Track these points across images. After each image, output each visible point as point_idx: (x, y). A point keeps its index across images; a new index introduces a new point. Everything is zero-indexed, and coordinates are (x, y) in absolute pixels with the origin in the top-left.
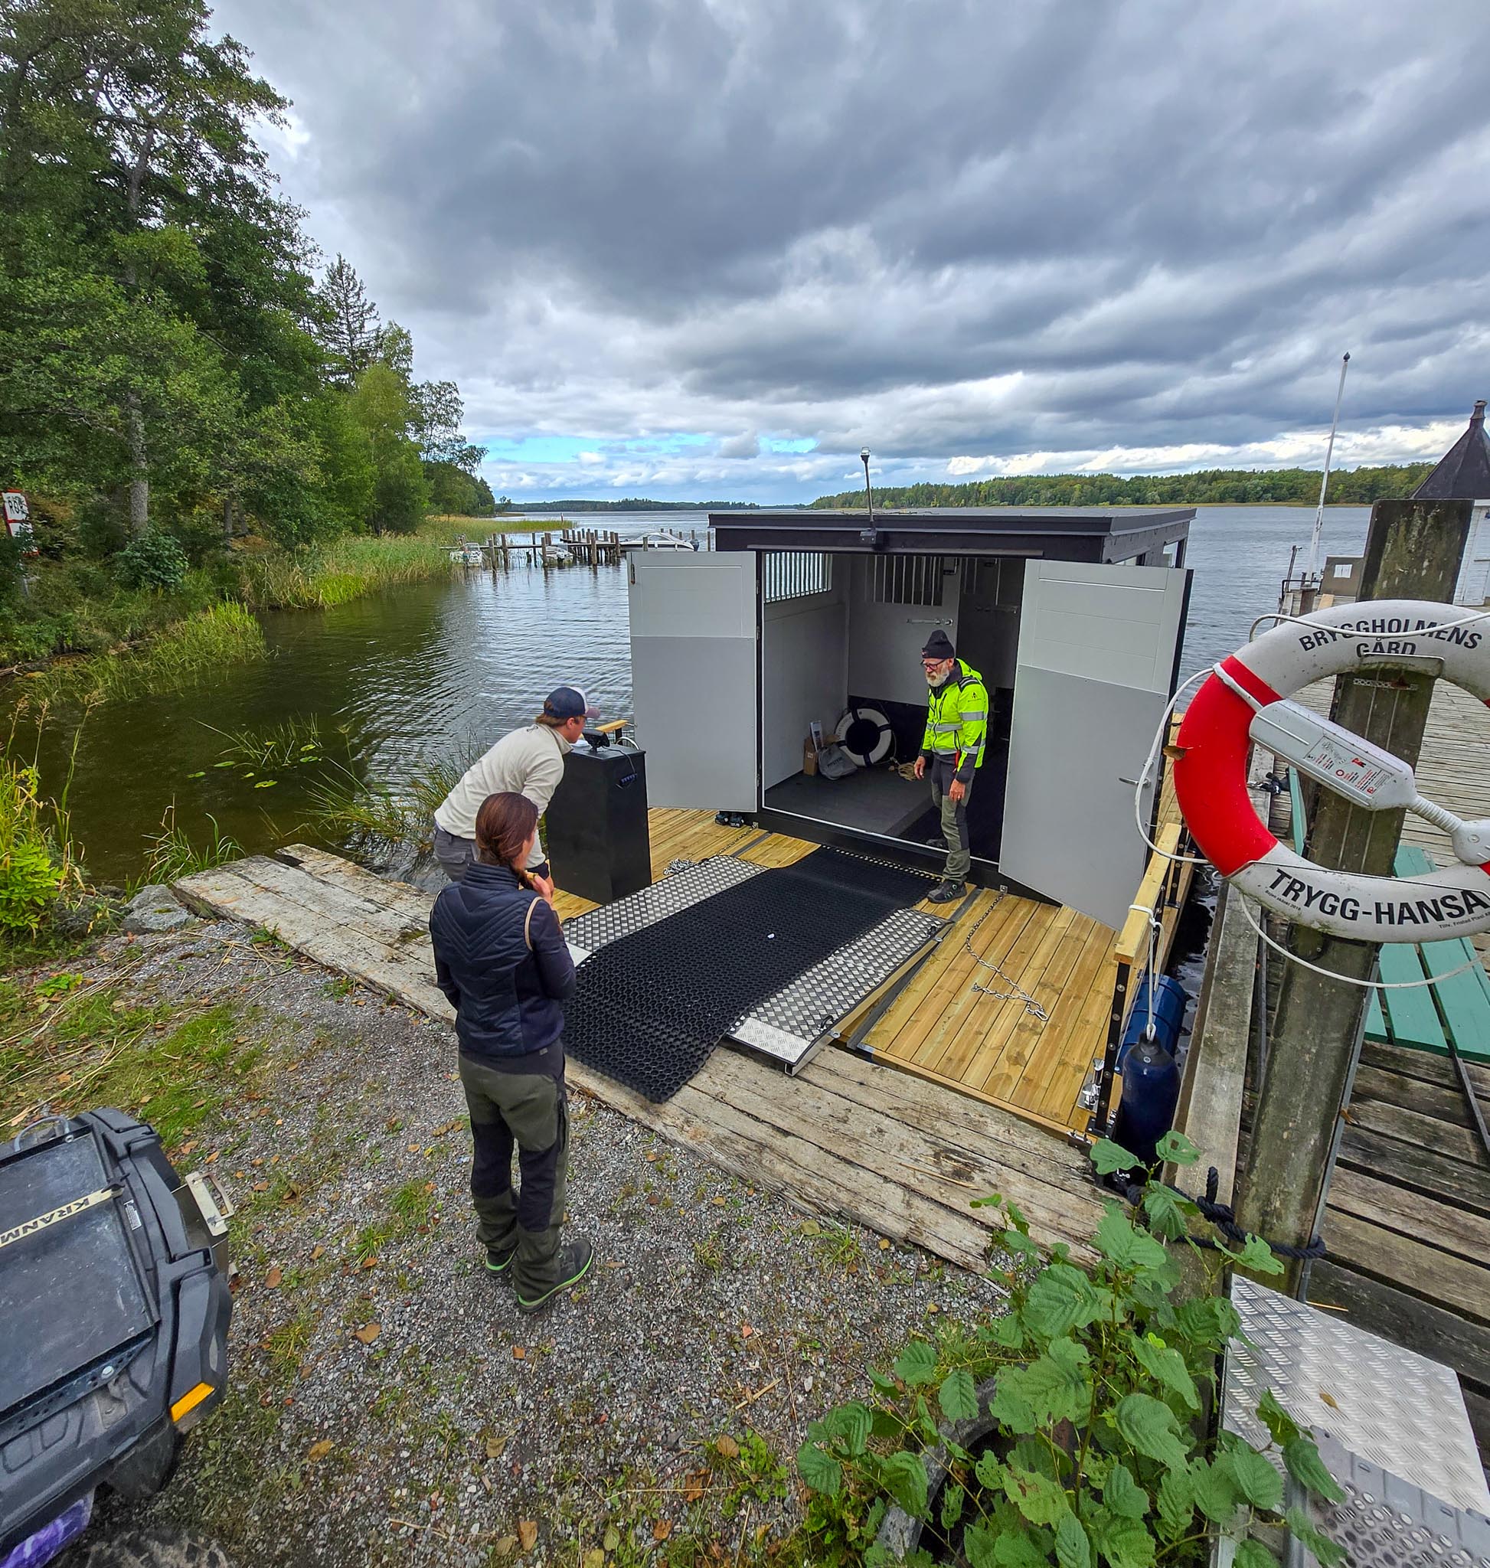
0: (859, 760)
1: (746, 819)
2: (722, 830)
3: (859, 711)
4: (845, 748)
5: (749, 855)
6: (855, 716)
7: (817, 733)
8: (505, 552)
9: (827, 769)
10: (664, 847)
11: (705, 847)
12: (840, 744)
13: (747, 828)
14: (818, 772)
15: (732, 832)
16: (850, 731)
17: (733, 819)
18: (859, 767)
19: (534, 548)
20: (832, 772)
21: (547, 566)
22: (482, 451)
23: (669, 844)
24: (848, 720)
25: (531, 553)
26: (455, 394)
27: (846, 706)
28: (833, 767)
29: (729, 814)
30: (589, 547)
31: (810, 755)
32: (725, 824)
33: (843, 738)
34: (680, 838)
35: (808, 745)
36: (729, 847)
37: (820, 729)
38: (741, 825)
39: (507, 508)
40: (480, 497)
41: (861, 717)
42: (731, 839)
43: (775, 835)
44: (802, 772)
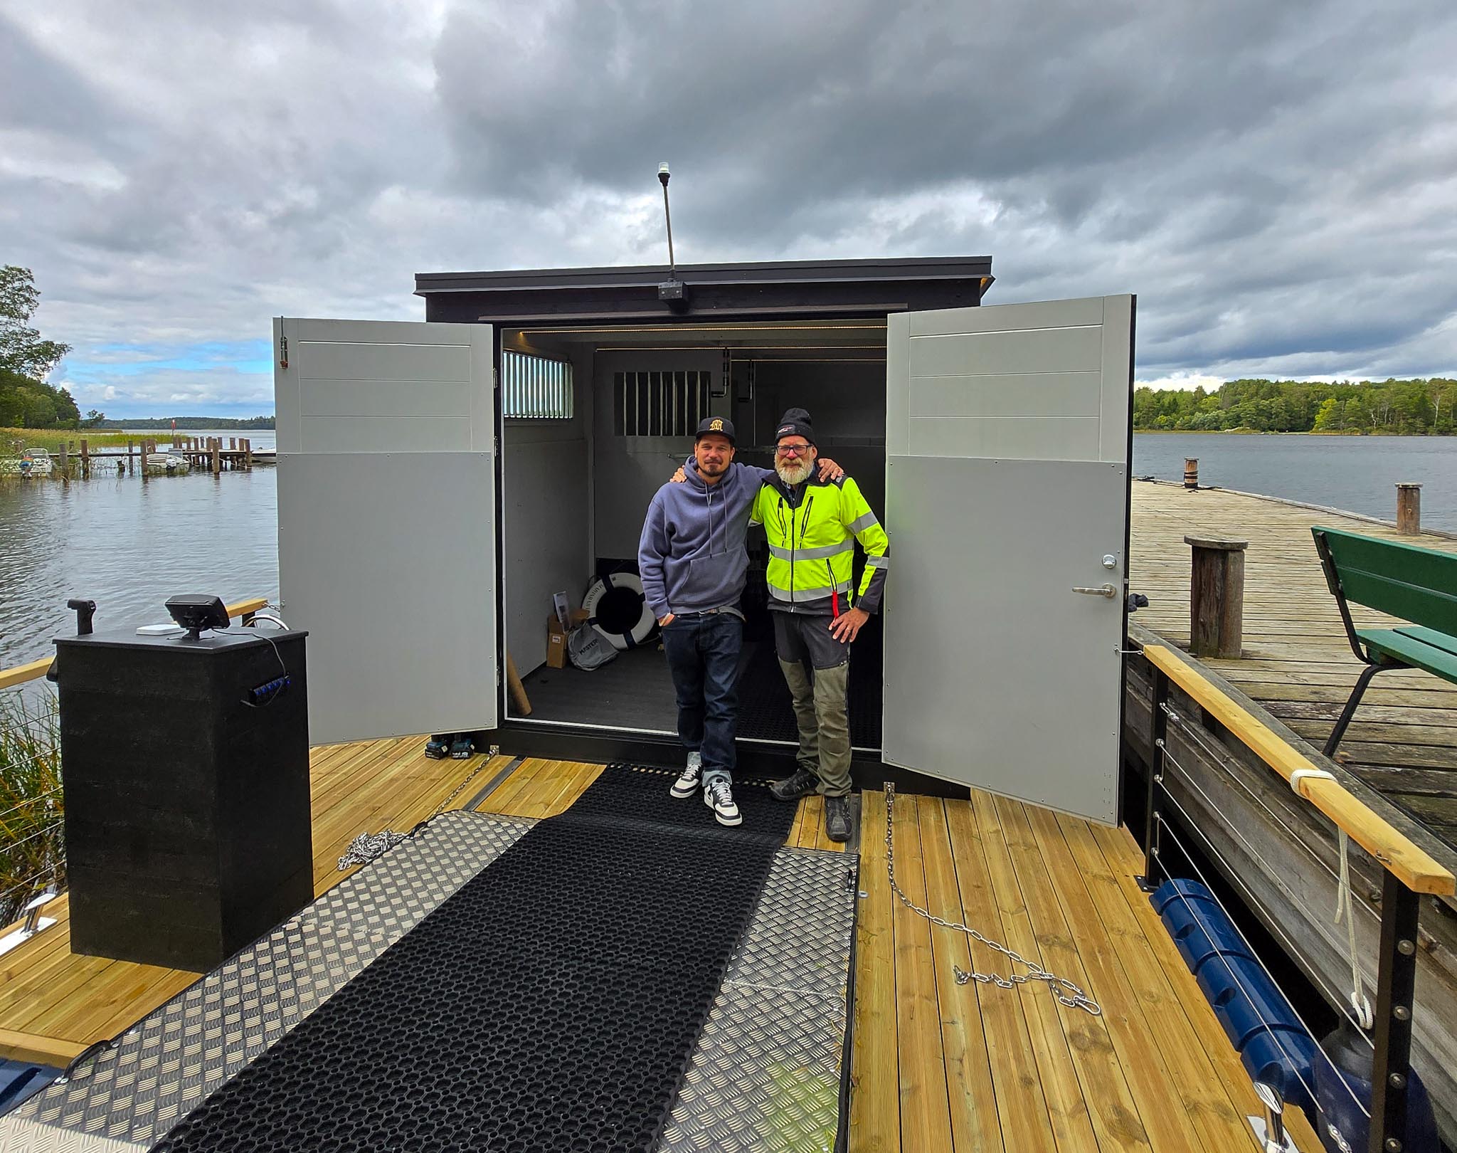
0: (619, 641)
1: (477, 742)
2: (440, 767)
3: (611, 576)
4: (597, 627)
5: (498, 800)
6: (607, 583)
7: (562, 608)
8: (86, 460)
9: (580, 657)
10: (335, 815)
11: (412, 802)
12: (591, 622)
13: (480, 759)
14: (568, 663)
15: (459, 768)
16: (601, 606)
17: (456, 745)
18: (621, 650)
19: (131, 455)
20: (587, 661)
21: (149, 474)
22: (63, 348)
23: (345, 808)
24: (599, 590)
25: (126, 461)
26: (28, 282)
27: (592, 572)
28: (588, 652)
29: (448, 739)
30: (210, 456)
31: (556, 639)
32: (442, 756)
33: (593, 615)
34: (363, 794)
35: (552, 626)
36: (456, 794)
37: (565, 603)
38: (470, 755)
39: (97, 423)
40: (58, 410)
41: (614, 584)
42: (457, 780)
43: (530, 761)
44: (545, 663)
